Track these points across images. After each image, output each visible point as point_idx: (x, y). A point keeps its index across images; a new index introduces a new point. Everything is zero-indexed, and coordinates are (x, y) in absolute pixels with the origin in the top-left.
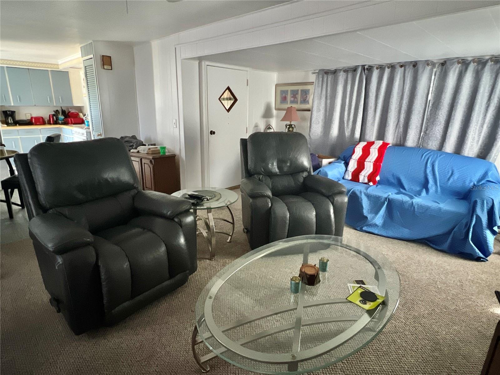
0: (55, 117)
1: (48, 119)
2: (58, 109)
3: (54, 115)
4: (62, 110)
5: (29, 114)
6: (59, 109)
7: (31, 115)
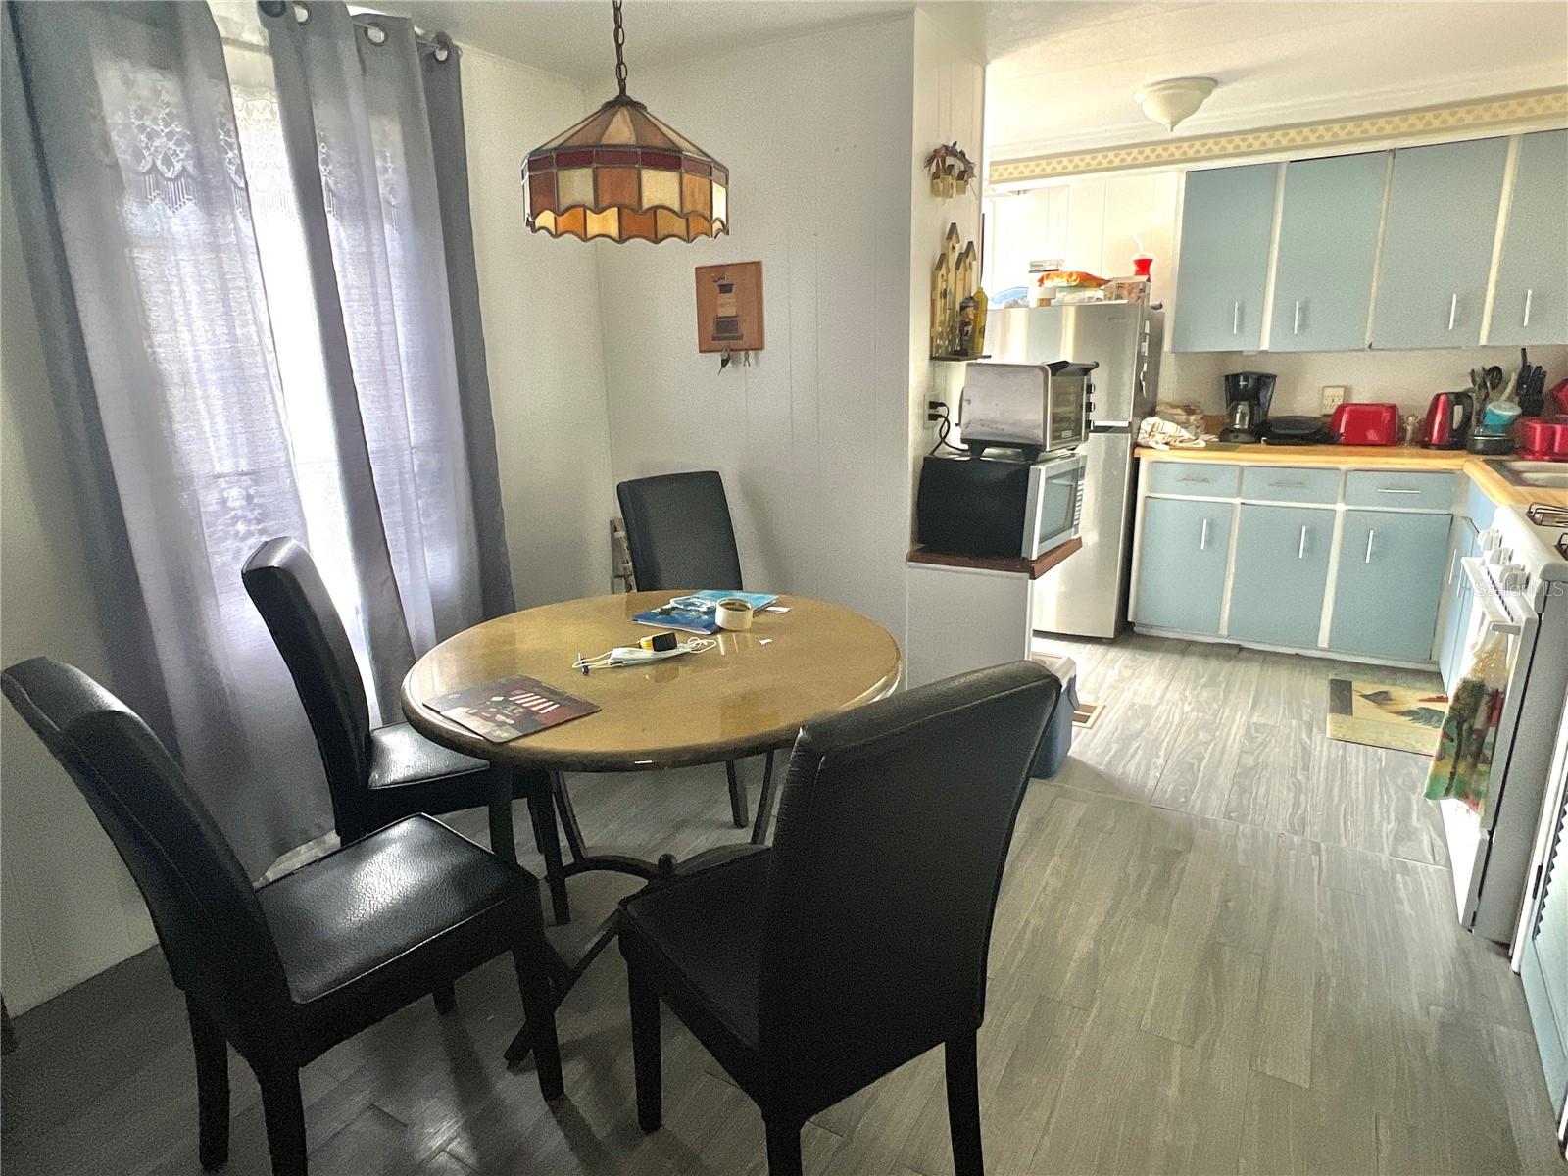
0: (1458, 410)
1: (1423, 415)
2: (1502, 367)
3: (1460, 397)
4: (1526, 367)
5: (1341, 392)
6: (1511, 366)
7: (1347, 390)
